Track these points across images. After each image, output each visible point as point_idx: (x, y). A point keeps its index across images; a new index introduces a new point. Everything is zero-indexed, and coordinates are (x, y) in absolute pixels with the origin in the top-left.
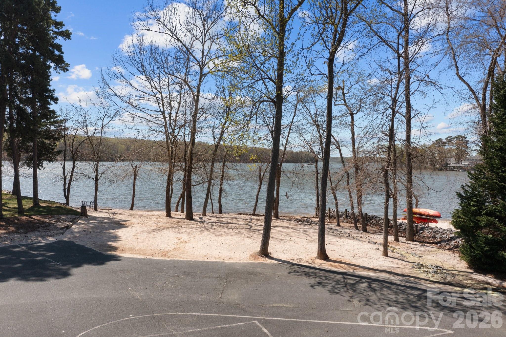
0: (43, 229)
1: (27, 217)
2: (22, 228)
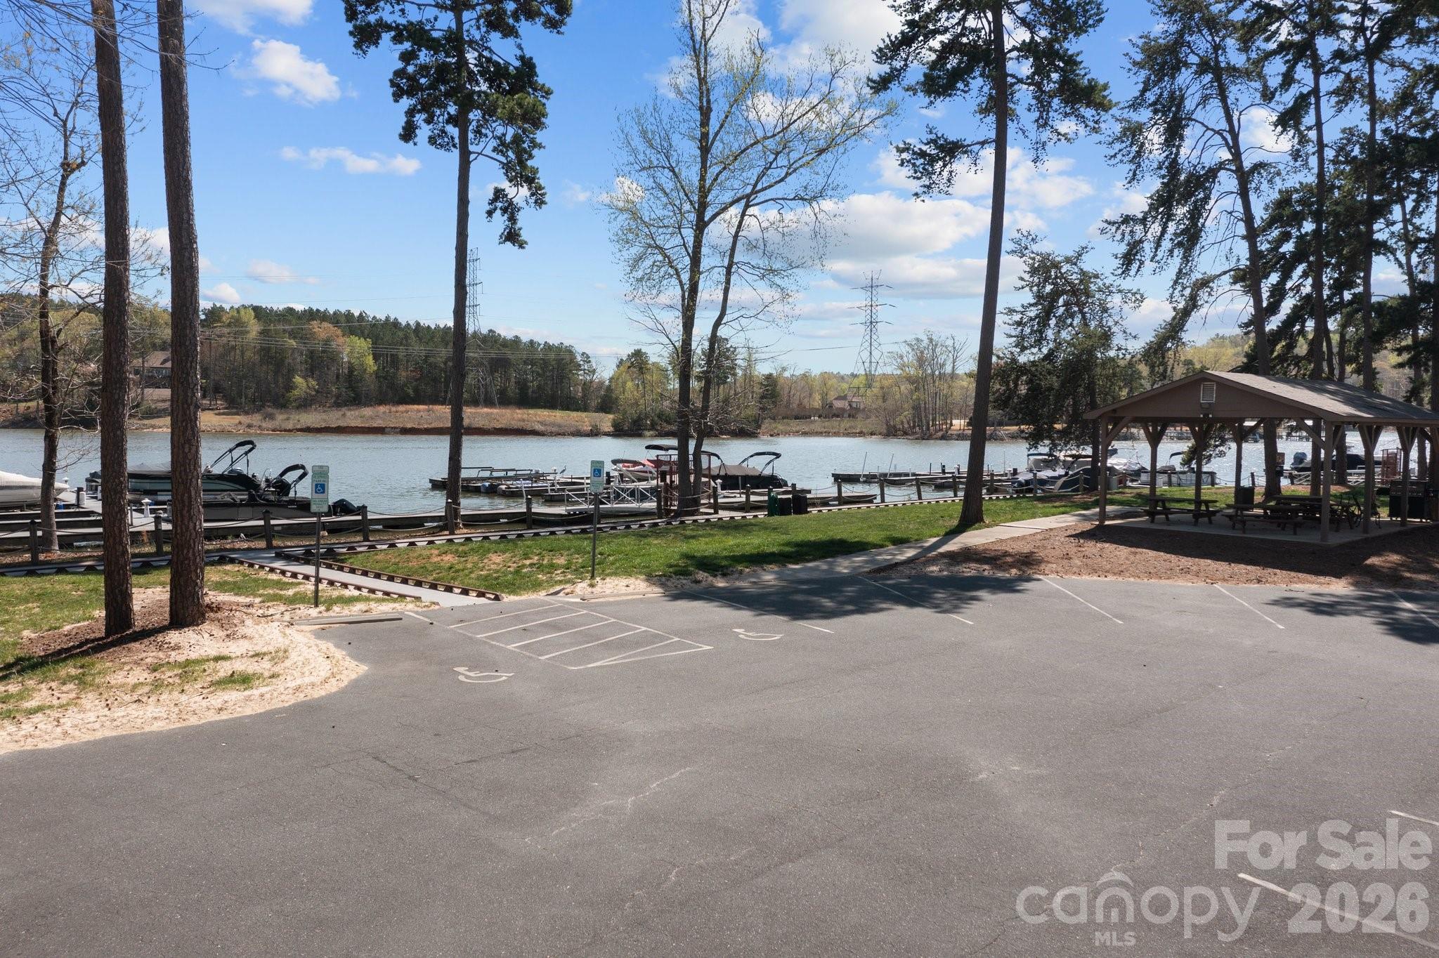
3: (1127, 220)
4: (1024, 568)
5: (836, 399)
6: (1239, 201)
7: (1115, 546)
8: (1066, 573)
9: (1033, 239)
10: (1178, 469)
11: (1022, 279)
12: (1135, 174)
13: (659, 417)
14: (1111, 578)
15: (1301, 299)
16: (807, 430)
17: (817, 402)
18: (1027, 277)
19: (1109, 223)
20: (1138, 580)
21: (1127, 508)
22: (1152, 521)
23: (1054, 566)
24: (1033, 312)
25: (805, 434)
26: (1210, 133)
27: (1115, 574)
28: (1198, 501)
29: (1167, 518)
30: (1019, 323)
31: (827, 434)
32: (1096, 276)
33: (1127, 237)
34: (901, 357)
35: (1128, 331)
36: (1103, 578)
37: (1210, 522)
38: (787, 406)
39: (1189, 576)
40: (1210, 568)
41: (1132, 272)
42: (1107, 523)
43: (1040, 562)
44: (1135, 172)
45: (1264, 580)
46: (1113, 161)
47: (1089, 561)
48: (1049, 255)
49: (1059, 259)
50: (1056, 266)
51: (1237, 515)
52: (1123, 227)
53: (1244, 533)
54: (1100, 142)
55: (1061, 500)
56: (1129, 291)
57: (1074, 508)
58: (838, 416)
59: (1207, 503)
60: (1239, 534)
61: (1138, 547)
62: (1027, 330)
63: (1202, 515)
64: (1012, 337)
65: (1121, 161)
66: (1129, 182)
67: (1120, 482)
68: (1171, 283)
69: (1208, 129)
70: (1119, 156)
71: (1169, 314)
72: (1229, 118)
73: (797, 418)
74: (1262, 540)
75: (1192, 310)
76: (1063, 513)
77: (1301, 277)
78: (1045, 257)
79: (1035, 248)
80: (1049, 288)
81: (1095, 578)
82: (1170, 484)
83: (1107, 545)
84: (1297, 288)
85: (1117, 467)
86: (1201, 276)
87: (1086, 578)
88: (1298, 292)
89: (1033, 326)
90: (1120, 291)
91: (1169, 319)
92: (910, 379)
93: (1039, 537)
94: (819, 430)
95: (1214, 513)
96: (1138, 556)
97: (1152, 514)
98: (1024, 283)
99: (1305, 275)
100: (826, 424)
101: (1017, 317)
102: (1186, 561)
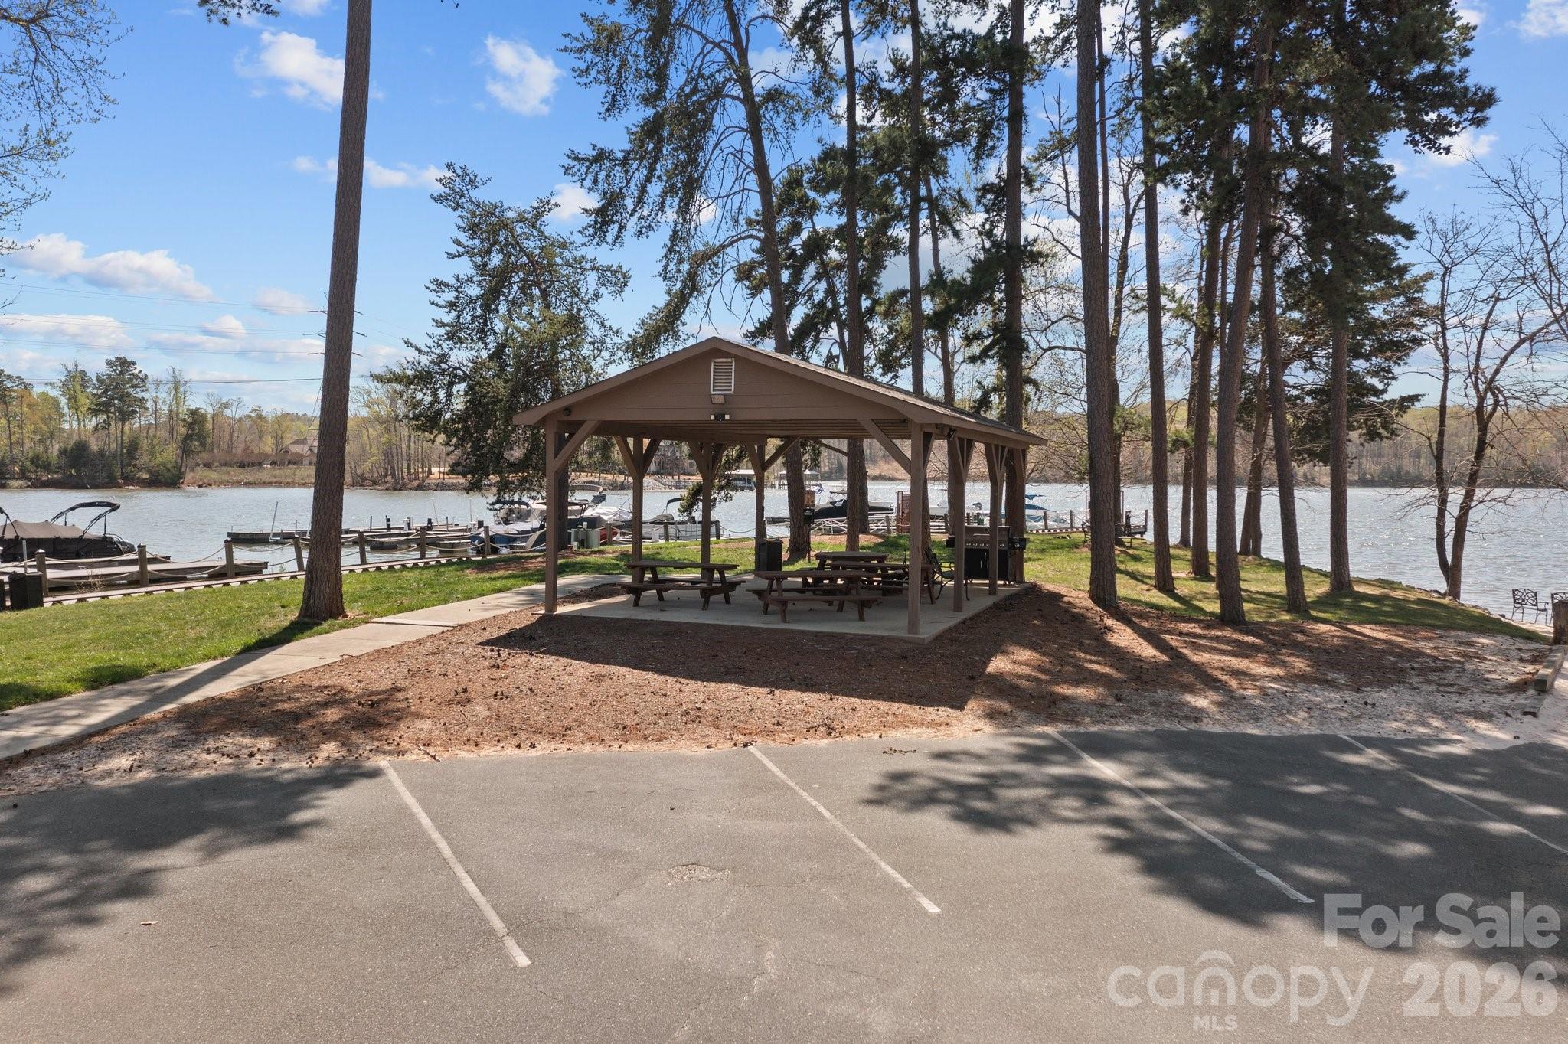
0: (1428, 682)
1: (1332, 628)
2: (1333, 665)
3: (601, 156)
4: (356, 737)
5: (294, 443)
6: (749, 143)
7: (565, 661)
8: (446, 744)
9: (471, 181)
10: (677, 519)
11: (458, 242)
12: (614, 99)
13: (32, 461)
14: (545, 748)
15: (814, 306)
16: (251, 479)
17: (268, 446)
18: (463, 237)
19: (577, 159)
20: (601, 749)
21: (600, 578)
22: (636, 604)
23: (426, 725)
24: (474, 291)
25: (249, 484)
26: (709, 46)
27: (553, 736)
28: (708, 569)
29: (661, 598)
30: (452, 305)
31: (279, 484)
32: (564, 246)
33: (602, 185)
34: (369, 393)
35: (607, 324)
36: (526, 753)
37: (728, 601)
38: (229, 450)
39: (701, 730)
40: (738, 704)
41: (610, 237)
42: (561, 610)
43: (399, 716)
44: (614, 96)
45: (836, 725)
46: (584, 80)
47: (505, 707)
48: (496, 207)
49: (511, 215)
50: (505, 225)
51: (771, 590)
52: (595, 167)
53: (784, 621)
54: (566, 49)
55: (508, 567)
56: (608, 268)
57: (520, 581)
58: (295, 463)
59: (722, 569)
60: (773, 623)
61: (607, 662)
62: (467, 317)
63: (714, 591)
64: (444, 325)
65: (596, 80)
66: (608, 110)
67: (603, 537)
68: (664, 251)
69: (708, 41)
70: (593, 73)
71: (661, 300)
72: (734, 26)
73: (242, 465)
74: (817, 634)
75: (691, 295)
76: (499, 591)
77: (814, 278)
78: (490, 211)
79: (475, 194)
80: (496, 260)
81: (510, 752)
82: (667, 537)
83: (549, 660)
84: (810, 292)
85: (605, 518)
86: (702, 248)
87: (490, 752)
88: (809, 299)
89: (474, 309)
90: (594, 268)
91: (661, 305)
92: (379, 420)
93: (428, 647)
94: (268, 480)
95: (733, 585)
96: (605, 685)
97: (635, 590)
98: (461, 250)
99: (818, 277)
100: (278, 472)
101: (450, 296)
102: (694, 691)
